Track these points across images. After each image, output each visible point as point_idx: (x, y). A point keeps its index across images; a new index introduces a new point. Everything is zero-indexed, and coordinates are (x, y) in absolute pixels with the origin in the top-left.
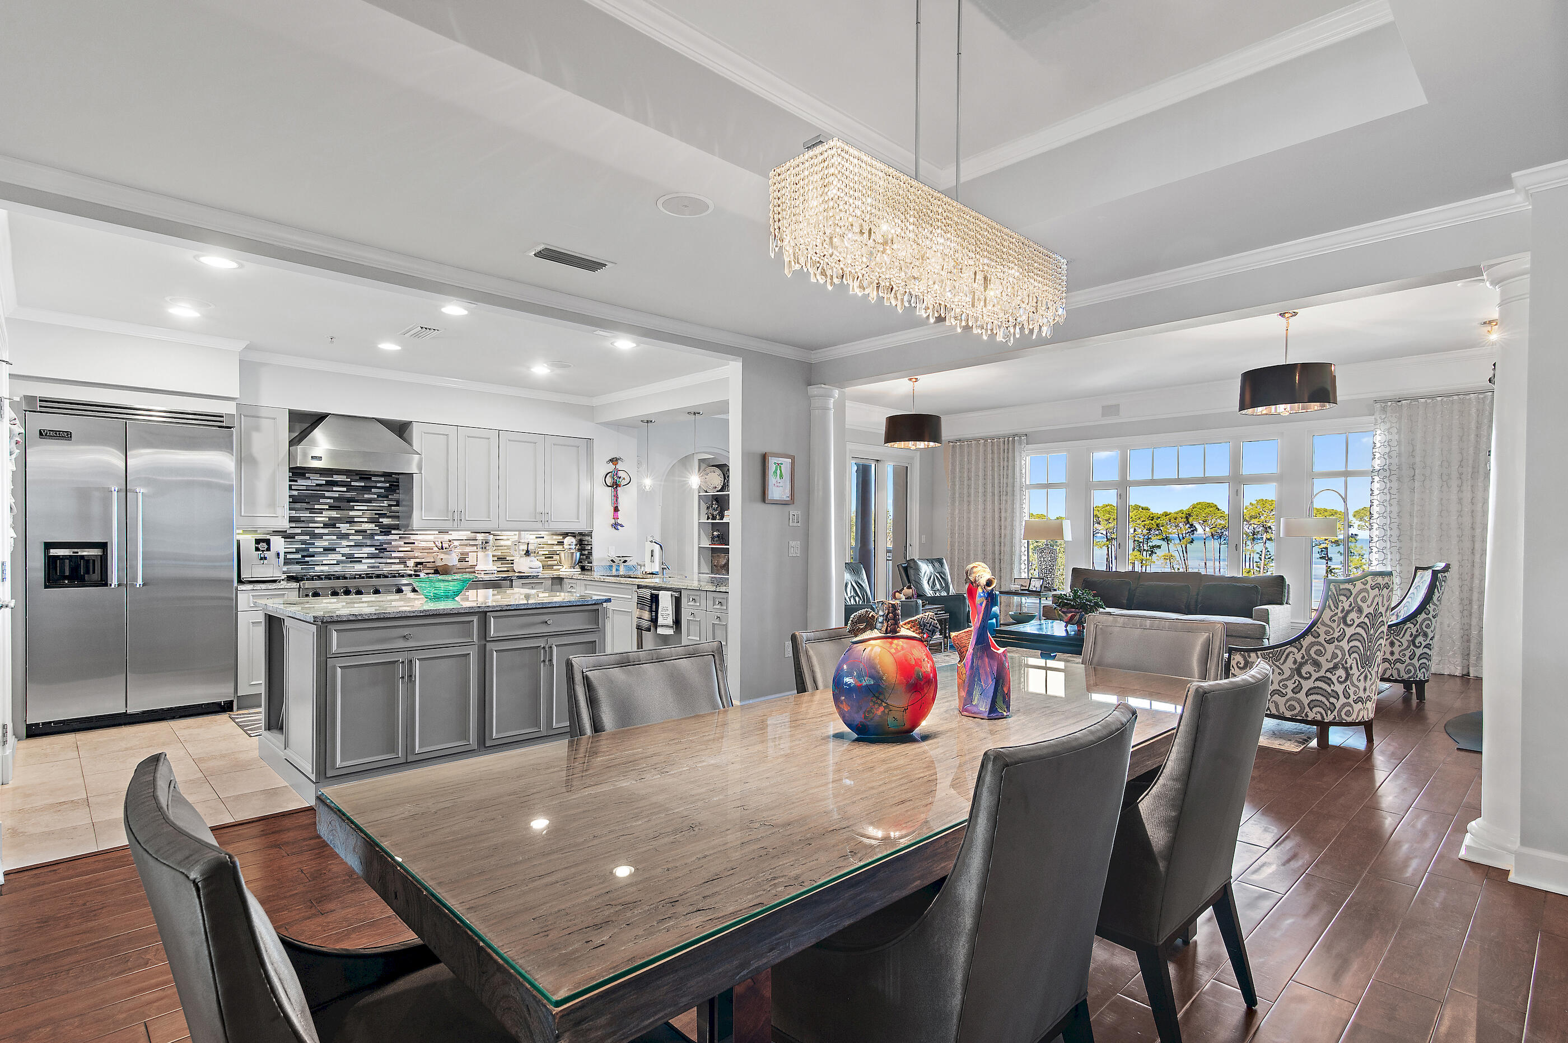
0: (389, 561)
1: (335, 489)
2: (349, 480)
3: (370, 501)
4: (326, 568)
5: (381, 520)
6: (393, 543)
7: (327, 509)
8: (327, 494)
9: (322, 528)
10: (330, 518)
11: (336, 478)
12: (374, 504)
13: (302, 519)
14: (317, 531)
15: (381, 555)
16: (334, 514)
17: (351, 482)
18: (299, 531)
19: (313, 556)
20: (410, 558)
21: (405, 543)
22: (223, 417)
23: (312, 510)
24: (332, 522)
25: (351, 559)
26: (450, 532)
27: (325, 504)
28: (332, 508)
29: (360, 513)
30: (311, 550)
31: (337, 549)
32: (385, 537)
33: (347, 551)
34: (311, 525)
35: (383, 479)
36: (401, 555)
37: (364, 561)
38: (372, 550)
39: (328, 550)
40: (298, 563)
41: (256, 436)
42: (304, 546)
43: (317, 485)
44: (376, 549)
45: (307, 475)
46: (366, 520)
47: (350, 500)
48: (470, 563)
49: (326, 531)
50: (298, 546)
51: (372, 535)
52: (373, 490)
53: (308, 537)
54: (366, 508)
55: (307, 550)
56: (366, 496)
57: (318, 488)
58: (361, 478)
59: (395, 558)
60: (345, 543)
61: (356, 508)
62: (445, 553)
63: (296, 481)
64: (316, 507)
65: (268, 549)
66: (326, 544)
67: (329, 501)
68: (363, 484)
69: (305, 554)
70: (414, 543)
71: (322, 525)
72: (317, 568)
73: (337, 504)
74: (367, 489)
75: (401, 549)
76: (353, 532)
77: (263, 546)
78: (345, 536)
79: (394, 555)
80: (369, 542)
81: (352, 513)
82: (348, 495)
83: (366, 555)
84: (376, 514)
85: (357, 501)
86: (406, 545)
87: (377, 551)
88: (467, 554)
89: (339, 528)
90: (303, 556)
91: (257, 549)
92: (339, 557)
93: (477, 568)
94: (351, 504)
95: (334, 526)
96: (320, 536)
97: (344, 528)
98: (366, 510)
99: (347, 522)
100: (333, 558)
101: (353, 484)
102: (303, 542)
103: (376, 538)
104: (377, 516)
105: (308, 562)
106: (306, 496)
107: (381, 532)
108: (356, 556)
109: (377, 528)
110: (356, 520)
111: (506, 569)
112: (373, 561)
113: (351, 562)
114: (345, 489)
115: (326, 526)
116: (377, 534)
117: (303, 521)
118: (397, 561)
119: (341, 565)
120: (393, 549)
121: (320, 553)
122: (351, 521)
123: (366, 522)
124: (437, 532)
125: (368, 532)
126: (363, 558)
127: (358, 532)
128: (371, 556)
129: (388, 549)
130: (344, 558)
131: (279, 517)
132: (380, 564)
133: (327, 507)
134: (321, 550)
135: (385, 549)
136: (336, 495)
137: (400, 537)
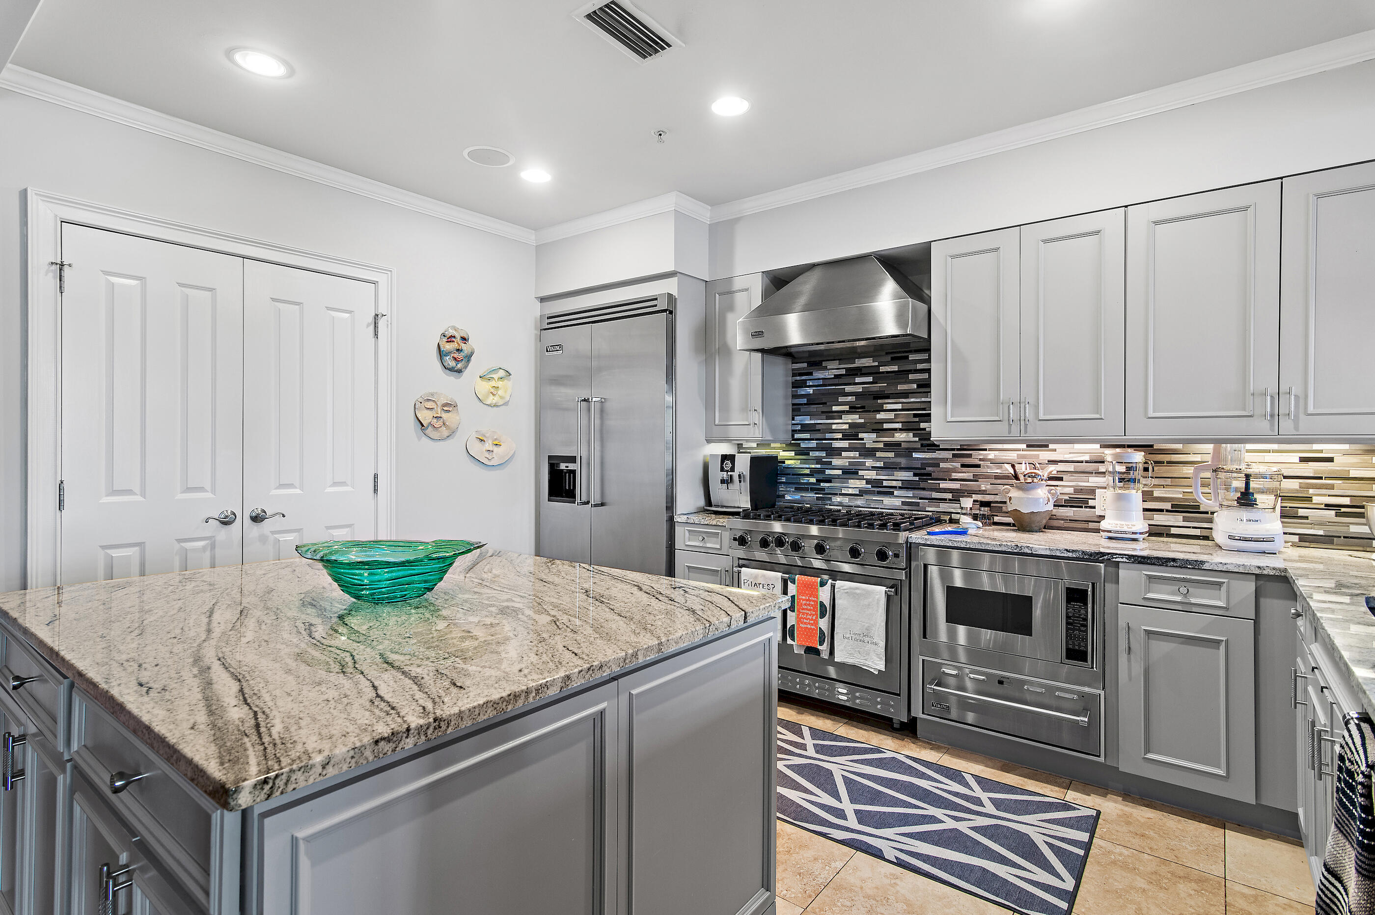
0: (935, 495)
1: (858, 380)
2: (876, 364)
3: (906, 394)
4: (846, 500)
5: (918, 425)
6: (942, 465)
7: (847, 412)
8: (848, 389)
9: (841, 439)
10: (851, 425)
11: (861, 363)
12: (912, 400)
13: (818, 427)
14: (835, 444)
15: (922, 485)
16: (855, 418)
17: (878, 366)
18: (813, 444)
19: (830, 481)
20: (969, 493)
21: (963, 466)
22: (656, 299)
23: (830, 415)
24: (853, 431)
25: (878, 488)
26: (1051, 446)
27: (846, 404)
28: (853, 409)
29: (891, 415)
30: (828, 472)
31: (861, 473)
32: (928, 455)
33: (872, 475)
34: (828, 436)
36: (956, 485)
37: (896, 493)
38: (907, 476)
39: (850, 472)
40: (812, 490)
42: (819, 466)
43: (836, 376)
44: (915, 475)
45: (824, 364)
46: (899, 426)
47: (878, 395)
48: (1098, 512)
49: (845, 444)
50: (813, 466)
51: (909, 452)
52: (911, 377)
53: (824, 454)
54: (899, 406)
55: (822, 471)
56: (900, 387)
57: (836, 381)
58: (893, 359)
59: (945, 491)
60: (869, 463)
61: (887, 407)
62: (1020, 488)
63: (811, 374)
64: (835, 408)
65: (732, 469)
66: (846, 463)
67: (849, 399)
68: (895, 368)
69: (821, 477)
70: (978, 466)
71: (841, 436)
72: (836, 499)
73: (860, 403)
75: (955, 475)
76: (881, 445)
77: (728, 464)
78: (870, 453)
79: (943, 485)
80: (903, 461)
81: (881, 416)
82: (876, 387)
83: (899, 484)
84: (915, 416)
85: (888, 397)
86: (964, 469)
87: (917, 478)
88: (1092, 491)
89: (862, 439)
90: (819, 481)
91: (722, 470)
92: (862, 484)
93: (1104, 525)
94: (879, 401)
95: (855, 437)
96: (838, 452)
97: (869, 439)
98: (900, 410)
99: (874, 431)
100: (856, 485)
101: (882, 369)
102: (818, 460)
103: (915, 455)
104: (913, 420)
105: (823, 489)
106: (823, 394)
107: (922, 445)
108: (885, 483)
109: (917, 439)
110: (886, 426)
111: (1197, 532)
112: (910, 494)
113: (879, 493)
114: (870, 379)
115: (846, 436)
116: (916, 450)
117: (819, 430)
118: (949, 496)
119: (866, 497)
120: (941, 476)
121: (837, 477)
122: (878, 429)
123: (900, 430)
124: (1024, 446)
125: (903, 445)
126: (895, 487)
127: (889, 446)
128: (907, 486)
129: (934, 475)
130: (869, 486)
131: (752, 426)
132: (921, 499)
133: (846, 408)
134: (839, 472)
135: (930, 475)
136: (859, 388)
137: (954, 456)
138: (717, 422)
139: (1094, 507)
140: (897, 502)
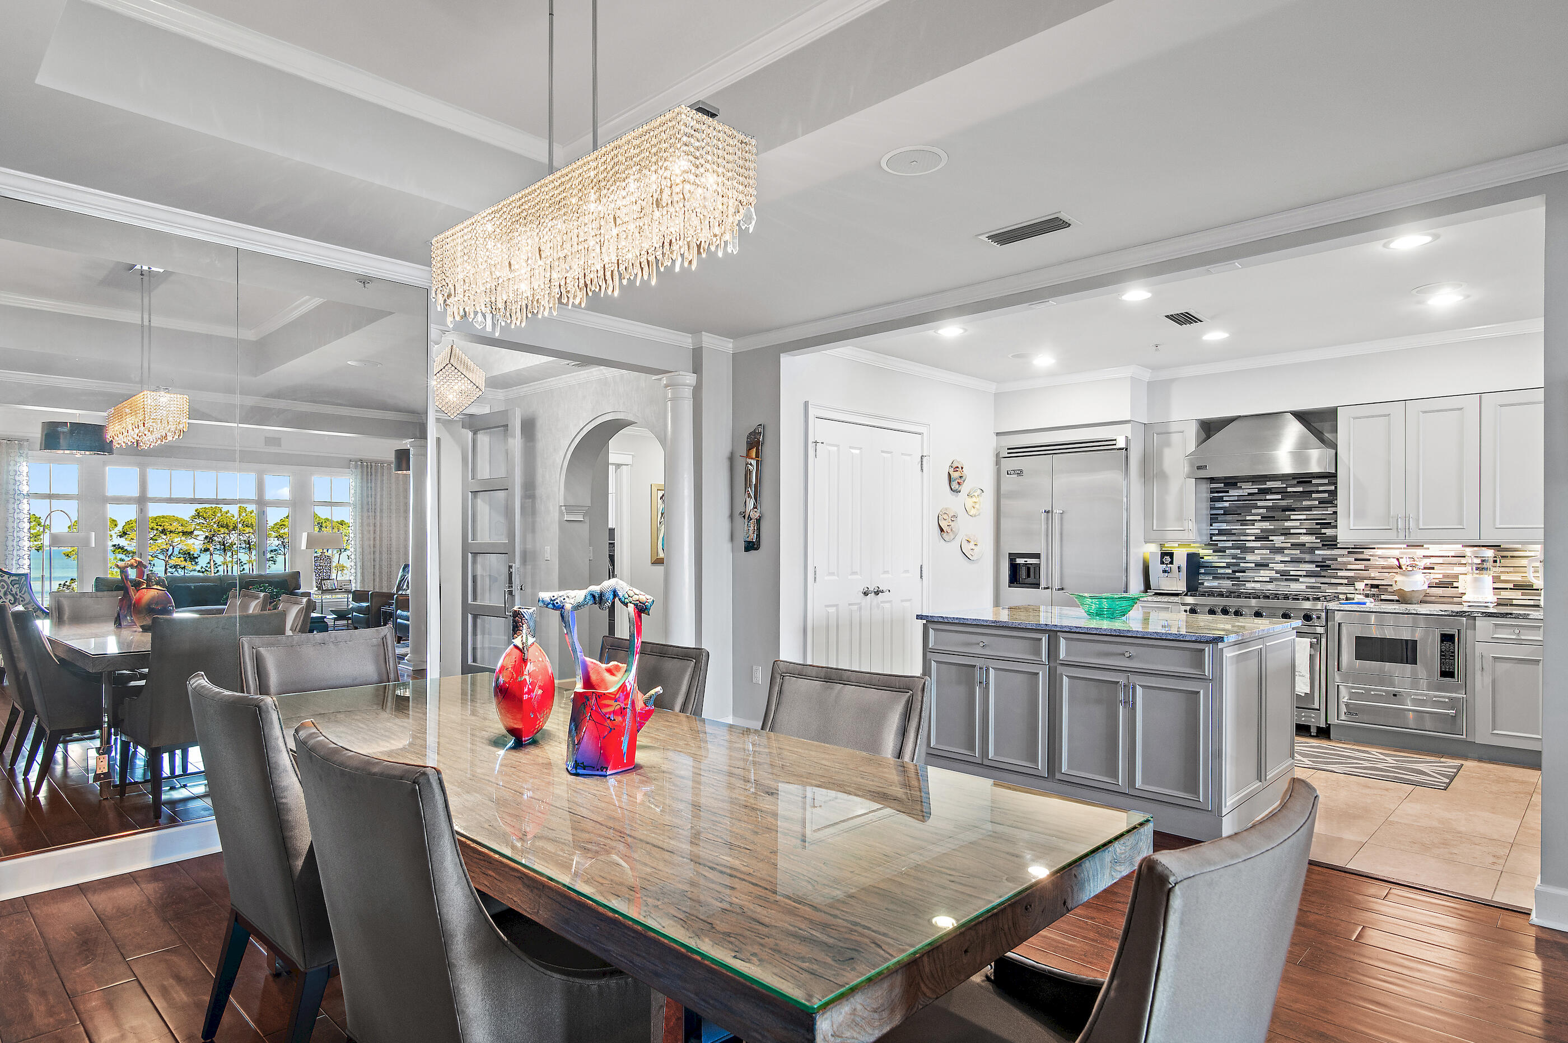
0: (1333, 581)
1: (1268, 497)
2: (1285, 486)
3: (1309, 508)
4: (1258, 586)
5: (1323, 531)
6: (1339, 559)
7: (1259, 520)
8: (1259, 503)
9: (1253, 541)
10: (1262, 530)
11: (1270, 484)
12: (1315, 512)
13: (1234, 531)
14: (1249, 544)
15: (1323, 574)
16: (1266, 525)
17: (1287, 488)
18: (1229, 544)
19: (1244, 572)
20: (1362, 579)
21: (1356, 560)
22: (1115, 439)
23: (1244, 522)
24: (1265, 534)
25: (1286, 576)
26: (1425, 546)
27: (1258, 515)
28: (1264, 518)
29: (1297, 523)
30: (1242, 565)
31: (1271, 565)
32: (1328, 552)
33: (1281, 567)
34: (1242, 538)
35: (1326, 481)
36: (1351, 574)
37: (1301, 579)
38: (1312, 567)
39: (1261, 565)
40: (1228, 578)
41: (1167, 453)
42: (1235, 561)
43: (1249, 494)
44: (1317, 566)
45: (1239, 485)
46: (1304, 531)
47: (1285, 509)
48: (1460, 590)
49: (1258, 544)
50: (1229, 561)
51: (1312, 550)
52: (1314, 495)
53: (1239, 551)
54: (1304, 517)
55: (1237, 565)
56: (1304, 503)
57: (1250, 498)
58: (1298, 482)
59: (1342, 578)
60: (1279, 558)
61: (1292, 517)
62: (1403, 575)
63: (1227, 492)
64: (1248, 518)
65: (1171, 563)
66: (1258, 558)
67: (1261, 511)
68: (1301, 489)
69: (1236, 568)
70: (1369, 560)
71: (1253, 538)
72: (1249, 585)
73: (1270, 514)
74: (1306, 495)
75: (1349, 567)
76: (1289, 545)
77: (1167, 559)
78: (1280, 550)
79: (1340, 573)
80: (1307, 557)
81: (1287, 524)
82: (1284, 503)
83: (1304, 573)
84: (1317, 524)
85: (1294, 510)
86: (1358, 562)
87: (1319, 569)
88: (1456, 576)
89: (1273, 541)
90: (1234, 572)
91: (1162, 563)
92: (1273, 574)
93: (1465, 598)
94: (1287, 513)
95: (1266, 539)
96: (1252, 550)
97: (1278, 540)
98: (1305, 520)
99: (1282, 534)
100: (1265, 574)
101: (1289, 489)
102: (1234, 557)
103: (1317, 552)
104: (1319, 527)
105: (1239, 578)
106: (1237, 507)
107: (1323, 545)
108: (1292, 573)
109: (1319, 541)
110: (1292, 531)
111: (1532, 603)
112: (1313, 580)
113: (1286, 580)
114: (1279, 497)
115: (1258, 539)
116: (1318, 548)
117: (1235, 534)
118: (1345, 581)
119: (1275, 583)
120: (1339, 567)
121: (1251, 569)
122: (1286, 533)
123: (1304, 534)
124: (1405, 546)
125: (1307, 545)
126: (1301, 576)
127: (1294, 546)
128: (1310, 575)
129: (1332, 567)
130: (1279, 575)
131: (1187, 531)
132: (1322, 583)
133: (1259, 518)
134: (1253, 565)
135: (1330, 566)
136: (1270, 503)
137: (1349, 552)
138: (1155, 528)
139: (1458, 587)
140: (1303, 587)
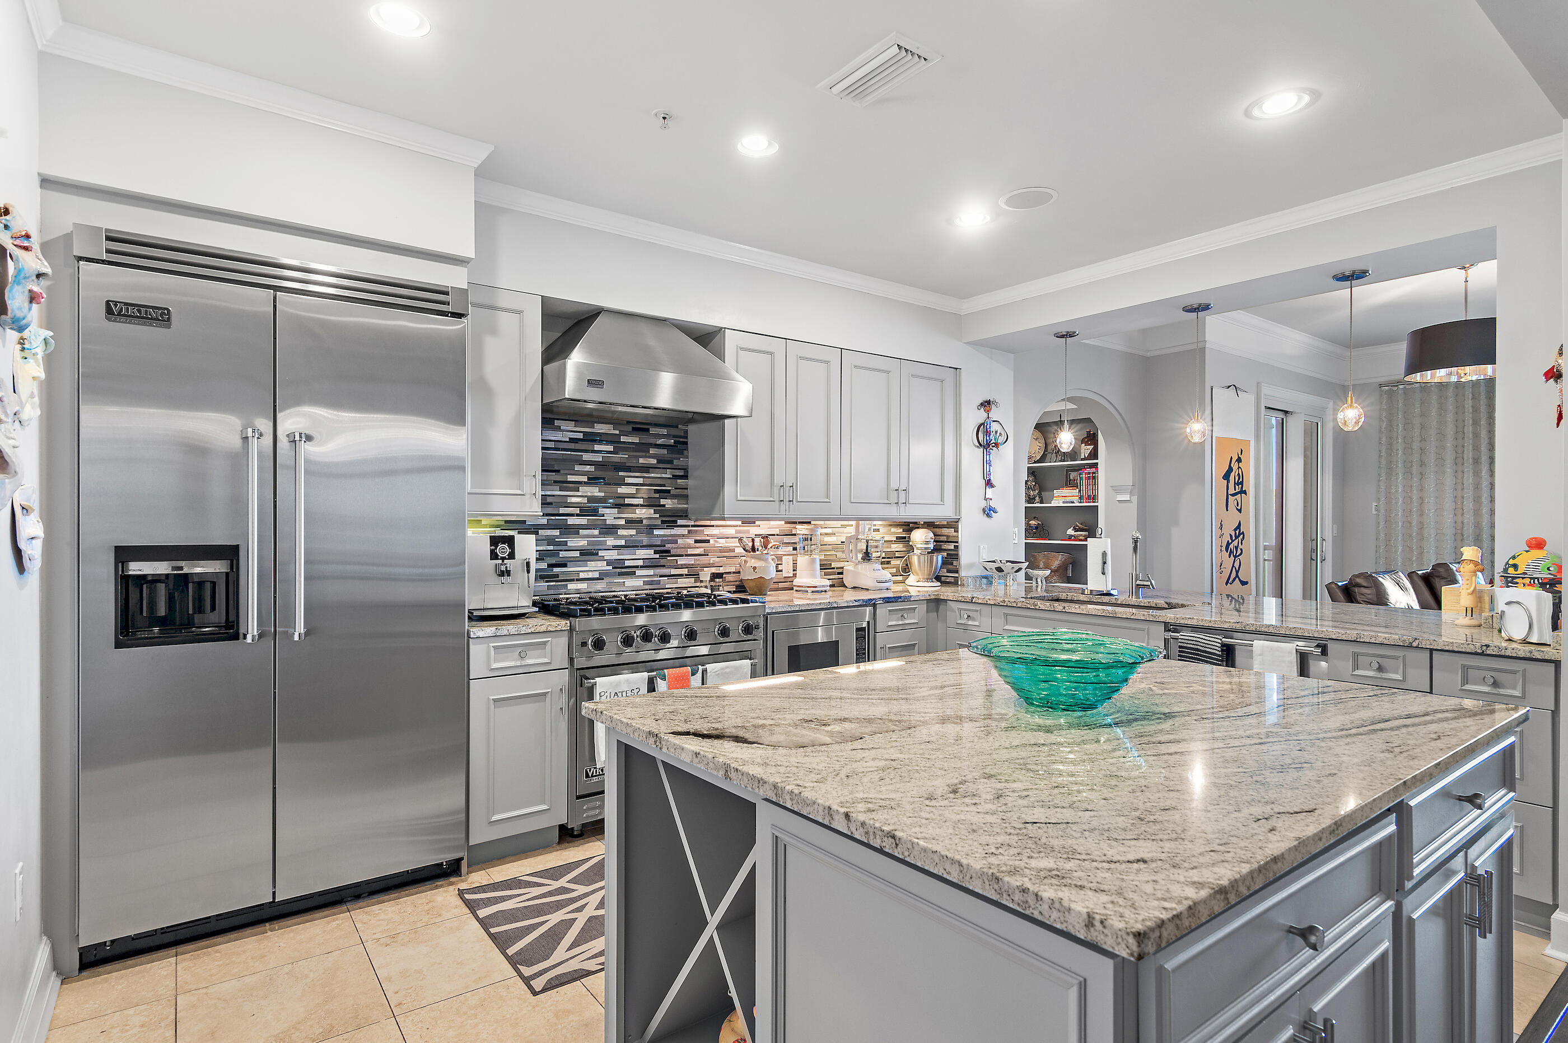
0: (674, 572)
1: (597, 447)
2: (617, 432)
3: (646, 469)
4: (583, 586)
5: (663, 502)
6: (680, 541)
7: (585, 483)
8: (586, 457)
9: (578, 515)
10: (591, 499)
11: (601, 428)
12: (652, 475)
14: (571, 521)
15: (662, 562)
16: (595, 491)
17: (619, 436)
18: (543, 520)
19: (565, 565)
20: (704, 567)
21: (696, 541)
22: (447, 293)
23: (565, 485)
24: (593, 505)
25: (621, 569)
26: (757, 523)
27: (583, 473)
28: (593, 481)
29: (632, 490)
30: (562, 554)
31: (601, 553)
32: (668, 532)
33: (613, 555)
34: (562, 511)
35: (665, 431)
36: (691, 561)
37: (639, 572)
38: (649, 553)
39: (588, 554)
40: (542, 577)
41: (490, 344)
42: (551, 548)
43: (572, 440)
44: (656, 552)
45: (557, 423)
46: (641, 502)
47: (619, 467)
49: (583, 521)
50: (543, 548)
51: (651, 528)
52: (651, 451)
53: (557, 533)
54: (640, 481)
55: (554, 554)
56: (641, 461)
57: (572, 446)
58: (634, 429)
59: (682, 567)
60: (611, 541)
61: (628, 480)
64: (571, 478)
65: (512, 556)
66: (582, 543)
67: (588, 468)
68: (636, 440)
69: (553, 561)
70: (708, 541)
71: (577, 511)
72: (571, 586)
73: (600, 474)
74: (643, 448)
75: (690, 551)
76: (623, 522)
77: (503, 549)
78: (610, 530)
79: (681, 561)
80: (645, 540)
81: (622, 490)
82: (617, 458)
83: (640, 563)
84: (655, 492)
85: (629, 469)
86: (698, 545)
87: (657, 556)
88: (779, 558)
89: (603, 515)
90: (551, 566)
92: (602, 566)
93: (795, 582)
94: (621, 474)
95: (594, 512)
96: (574, 530)
97: (610, 516)
98: (641, 485)
99: (615, 506)
100: (594, 567)
101: (623, 439)
102: (550, 541)
103: (656, 532)
104: (657, 495)
105: (557, 576)
106: (555, 460)
107: (663, 522)
108: (627, 563)
109: (657, 516)
110: (627, 501)
112: (651, 572)
113: (621, 574)
114: (610, 448)
115: (584, 512)
116: (656, 527)
117: (551, 504)
118: (685, 571)
119: (606, 580)
120: (679, 552)
121: (574, 560)
122: (619, 504)
123: (642, 506)
124: (739, 523)
125: (644, 522)
126: (637, 567)
127: (630, 523)
128: (649, 564)
129: (673, 552)
130: (610, 568)
131: (527, 496)
132: (661, 576)
133: (585, 479)
134: (577, 554)
135: (668, 551)
136: (598, 458)
137: (689, 532)
139: (781, 571)
140: (638, 583)
